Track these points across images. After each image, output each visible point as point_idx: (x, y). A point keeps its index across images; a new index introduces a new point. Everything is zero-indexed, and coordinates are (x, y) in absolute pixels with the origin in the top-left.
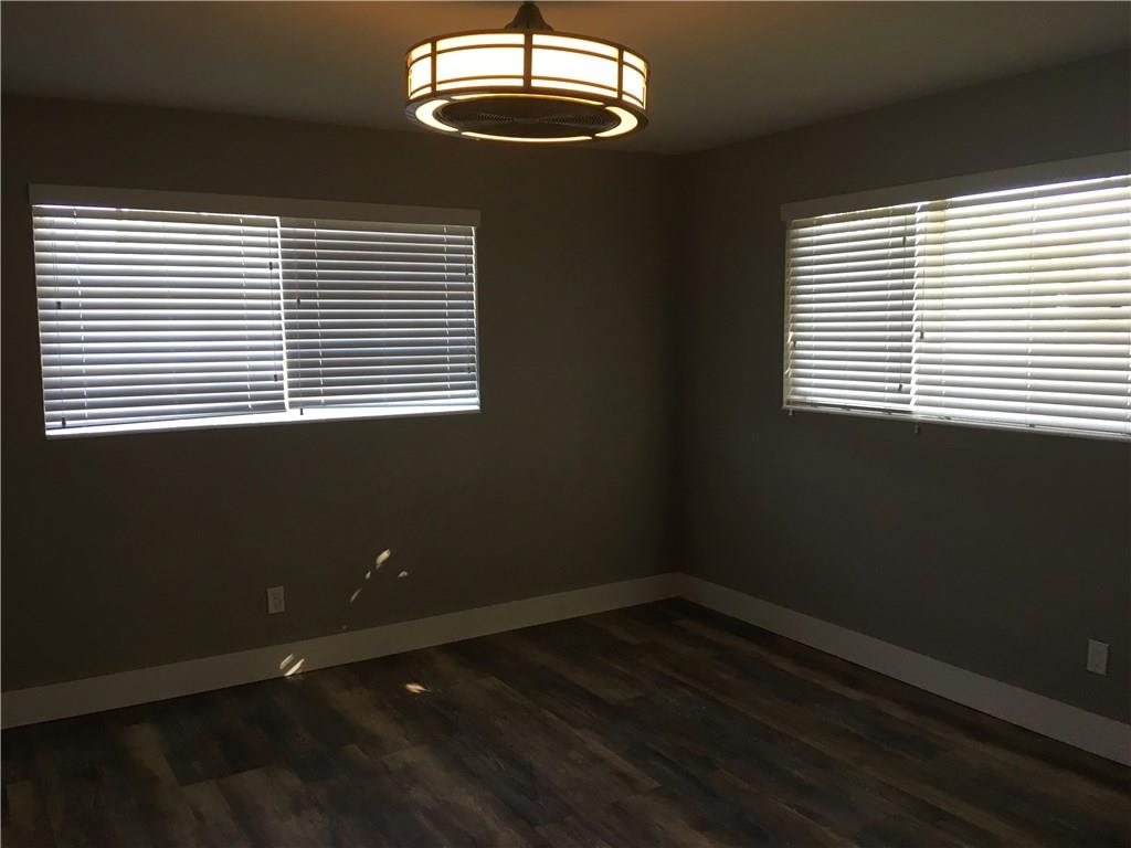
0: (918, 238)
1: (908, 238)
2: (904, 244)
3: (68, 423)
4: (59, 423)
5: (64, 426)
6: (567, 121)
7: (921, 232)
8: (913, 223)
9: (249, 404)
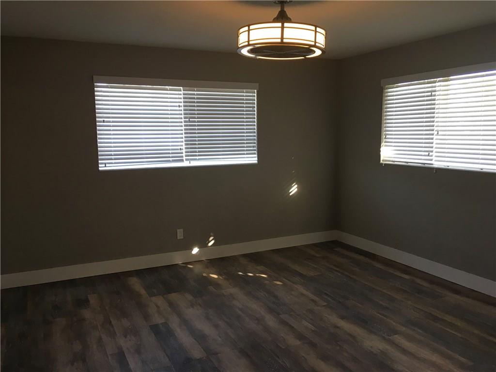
0: (437, 93)
1: (433, 93)
2: (431, 96)
3: (107, 165)
4: (104, 165)
5: (105, 166)
6: (296, 52)
7: (438, 91)
8: (435, 87)
9: (171, 159)
